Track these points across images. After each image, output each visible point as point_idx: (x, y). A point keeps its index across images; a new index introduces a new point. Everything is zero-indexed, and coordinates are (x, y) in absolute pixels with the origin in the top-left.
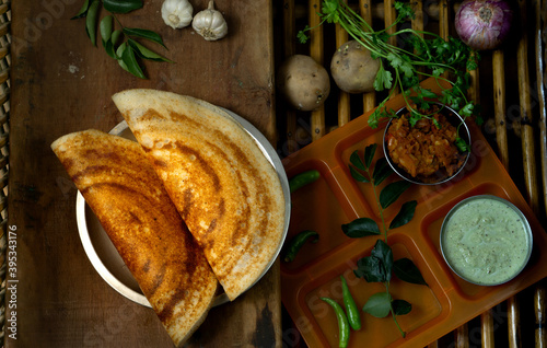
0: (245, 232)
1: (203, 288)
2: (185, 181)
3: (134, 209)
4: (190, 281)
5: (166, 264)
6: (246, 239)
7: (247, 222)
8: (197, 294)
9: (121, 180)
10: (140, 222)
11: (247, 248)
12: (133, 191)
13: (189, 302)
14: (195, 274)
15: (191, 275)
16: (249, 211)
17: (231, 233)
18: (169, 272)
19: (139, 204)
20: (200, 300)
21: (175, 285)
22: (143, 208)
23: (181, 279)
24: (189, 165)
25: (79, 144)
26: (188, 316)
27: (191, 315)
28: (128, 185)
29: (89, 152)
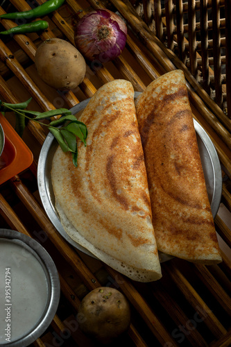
0: (105, 117)
1: (148, 99)
2: (134, 176)
3: (175, 177)
4: (156, 107)
5: (169, 124)
6: (107, 112)
7: (100, 126)
8: (155, 96)
9: (176, 207)
10: (176, 164)
11: (109, 106)
12: (170, 194)
13: (164, 91)
14: (150, 112)
15: (153, 111)
16: (94, 133)
17: (116, 121)
18: (168, 118)
19: (170, 180)
20: (154, 90)
21: (168, 106)
22: (168, 176)
23: (161, 110)
24: (125, 187)
25: (199, 247)
26: (168, 81)
27: (166, 81)
28: (173, 200)
29: (193, 239)
